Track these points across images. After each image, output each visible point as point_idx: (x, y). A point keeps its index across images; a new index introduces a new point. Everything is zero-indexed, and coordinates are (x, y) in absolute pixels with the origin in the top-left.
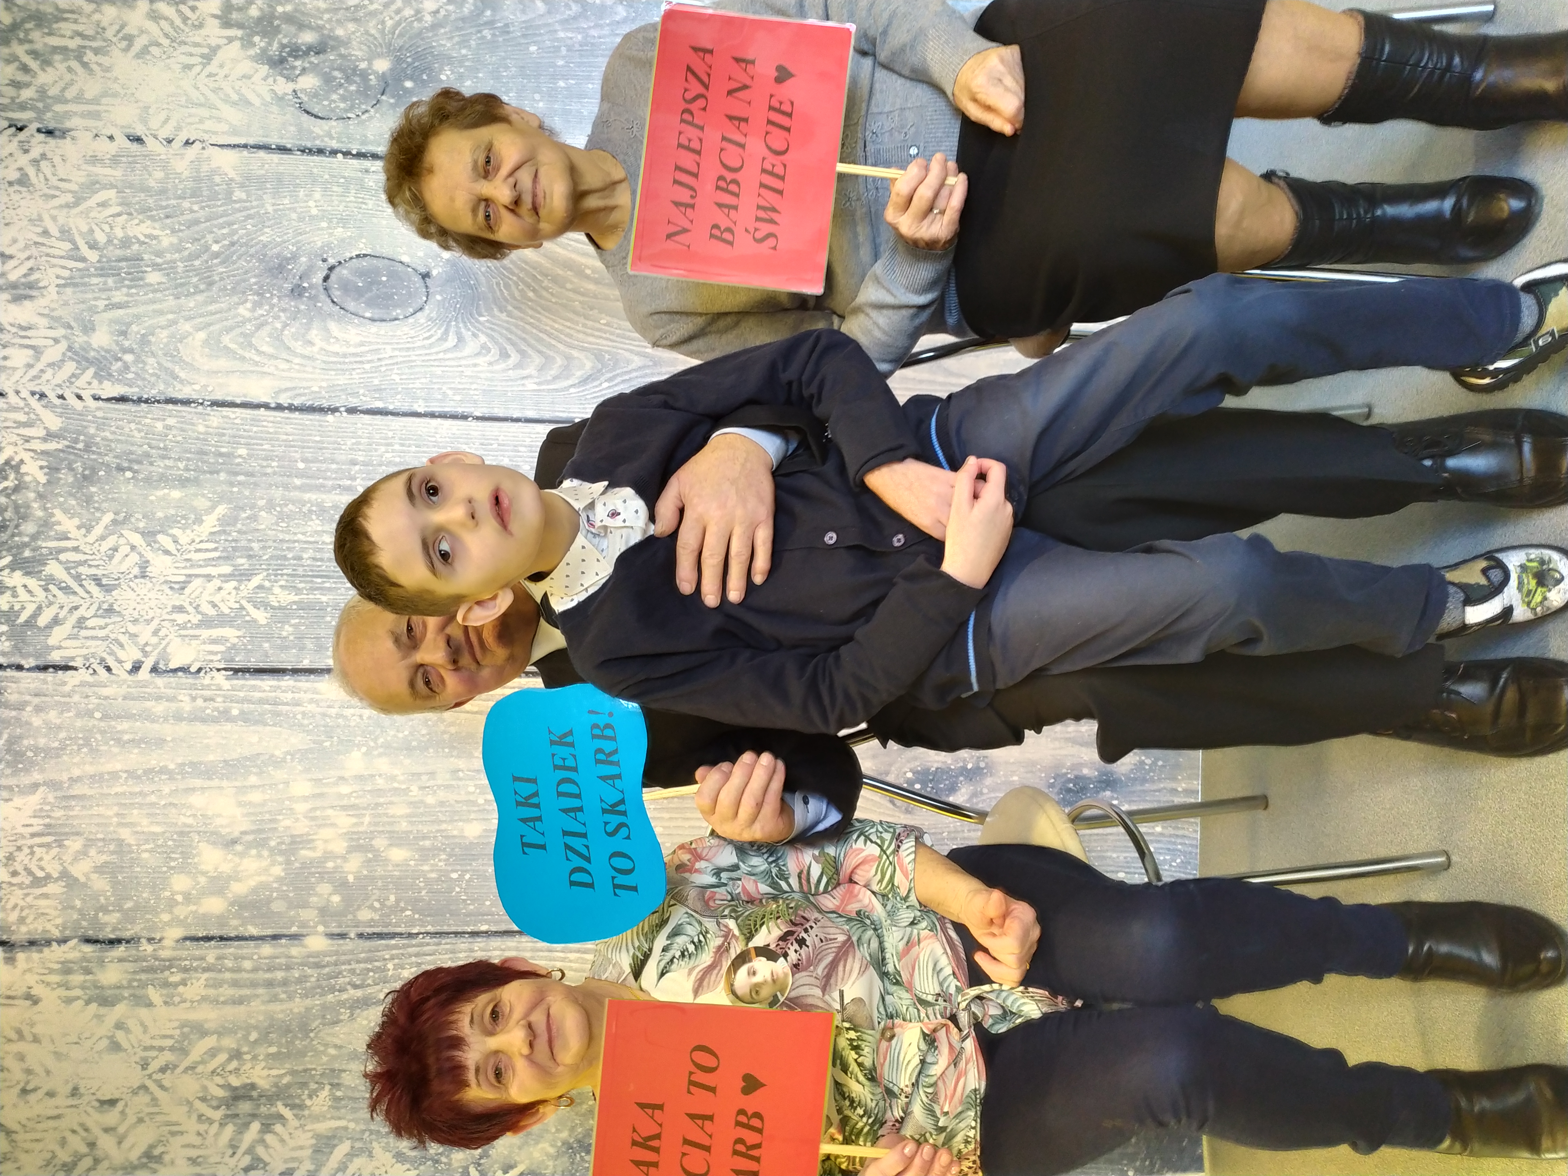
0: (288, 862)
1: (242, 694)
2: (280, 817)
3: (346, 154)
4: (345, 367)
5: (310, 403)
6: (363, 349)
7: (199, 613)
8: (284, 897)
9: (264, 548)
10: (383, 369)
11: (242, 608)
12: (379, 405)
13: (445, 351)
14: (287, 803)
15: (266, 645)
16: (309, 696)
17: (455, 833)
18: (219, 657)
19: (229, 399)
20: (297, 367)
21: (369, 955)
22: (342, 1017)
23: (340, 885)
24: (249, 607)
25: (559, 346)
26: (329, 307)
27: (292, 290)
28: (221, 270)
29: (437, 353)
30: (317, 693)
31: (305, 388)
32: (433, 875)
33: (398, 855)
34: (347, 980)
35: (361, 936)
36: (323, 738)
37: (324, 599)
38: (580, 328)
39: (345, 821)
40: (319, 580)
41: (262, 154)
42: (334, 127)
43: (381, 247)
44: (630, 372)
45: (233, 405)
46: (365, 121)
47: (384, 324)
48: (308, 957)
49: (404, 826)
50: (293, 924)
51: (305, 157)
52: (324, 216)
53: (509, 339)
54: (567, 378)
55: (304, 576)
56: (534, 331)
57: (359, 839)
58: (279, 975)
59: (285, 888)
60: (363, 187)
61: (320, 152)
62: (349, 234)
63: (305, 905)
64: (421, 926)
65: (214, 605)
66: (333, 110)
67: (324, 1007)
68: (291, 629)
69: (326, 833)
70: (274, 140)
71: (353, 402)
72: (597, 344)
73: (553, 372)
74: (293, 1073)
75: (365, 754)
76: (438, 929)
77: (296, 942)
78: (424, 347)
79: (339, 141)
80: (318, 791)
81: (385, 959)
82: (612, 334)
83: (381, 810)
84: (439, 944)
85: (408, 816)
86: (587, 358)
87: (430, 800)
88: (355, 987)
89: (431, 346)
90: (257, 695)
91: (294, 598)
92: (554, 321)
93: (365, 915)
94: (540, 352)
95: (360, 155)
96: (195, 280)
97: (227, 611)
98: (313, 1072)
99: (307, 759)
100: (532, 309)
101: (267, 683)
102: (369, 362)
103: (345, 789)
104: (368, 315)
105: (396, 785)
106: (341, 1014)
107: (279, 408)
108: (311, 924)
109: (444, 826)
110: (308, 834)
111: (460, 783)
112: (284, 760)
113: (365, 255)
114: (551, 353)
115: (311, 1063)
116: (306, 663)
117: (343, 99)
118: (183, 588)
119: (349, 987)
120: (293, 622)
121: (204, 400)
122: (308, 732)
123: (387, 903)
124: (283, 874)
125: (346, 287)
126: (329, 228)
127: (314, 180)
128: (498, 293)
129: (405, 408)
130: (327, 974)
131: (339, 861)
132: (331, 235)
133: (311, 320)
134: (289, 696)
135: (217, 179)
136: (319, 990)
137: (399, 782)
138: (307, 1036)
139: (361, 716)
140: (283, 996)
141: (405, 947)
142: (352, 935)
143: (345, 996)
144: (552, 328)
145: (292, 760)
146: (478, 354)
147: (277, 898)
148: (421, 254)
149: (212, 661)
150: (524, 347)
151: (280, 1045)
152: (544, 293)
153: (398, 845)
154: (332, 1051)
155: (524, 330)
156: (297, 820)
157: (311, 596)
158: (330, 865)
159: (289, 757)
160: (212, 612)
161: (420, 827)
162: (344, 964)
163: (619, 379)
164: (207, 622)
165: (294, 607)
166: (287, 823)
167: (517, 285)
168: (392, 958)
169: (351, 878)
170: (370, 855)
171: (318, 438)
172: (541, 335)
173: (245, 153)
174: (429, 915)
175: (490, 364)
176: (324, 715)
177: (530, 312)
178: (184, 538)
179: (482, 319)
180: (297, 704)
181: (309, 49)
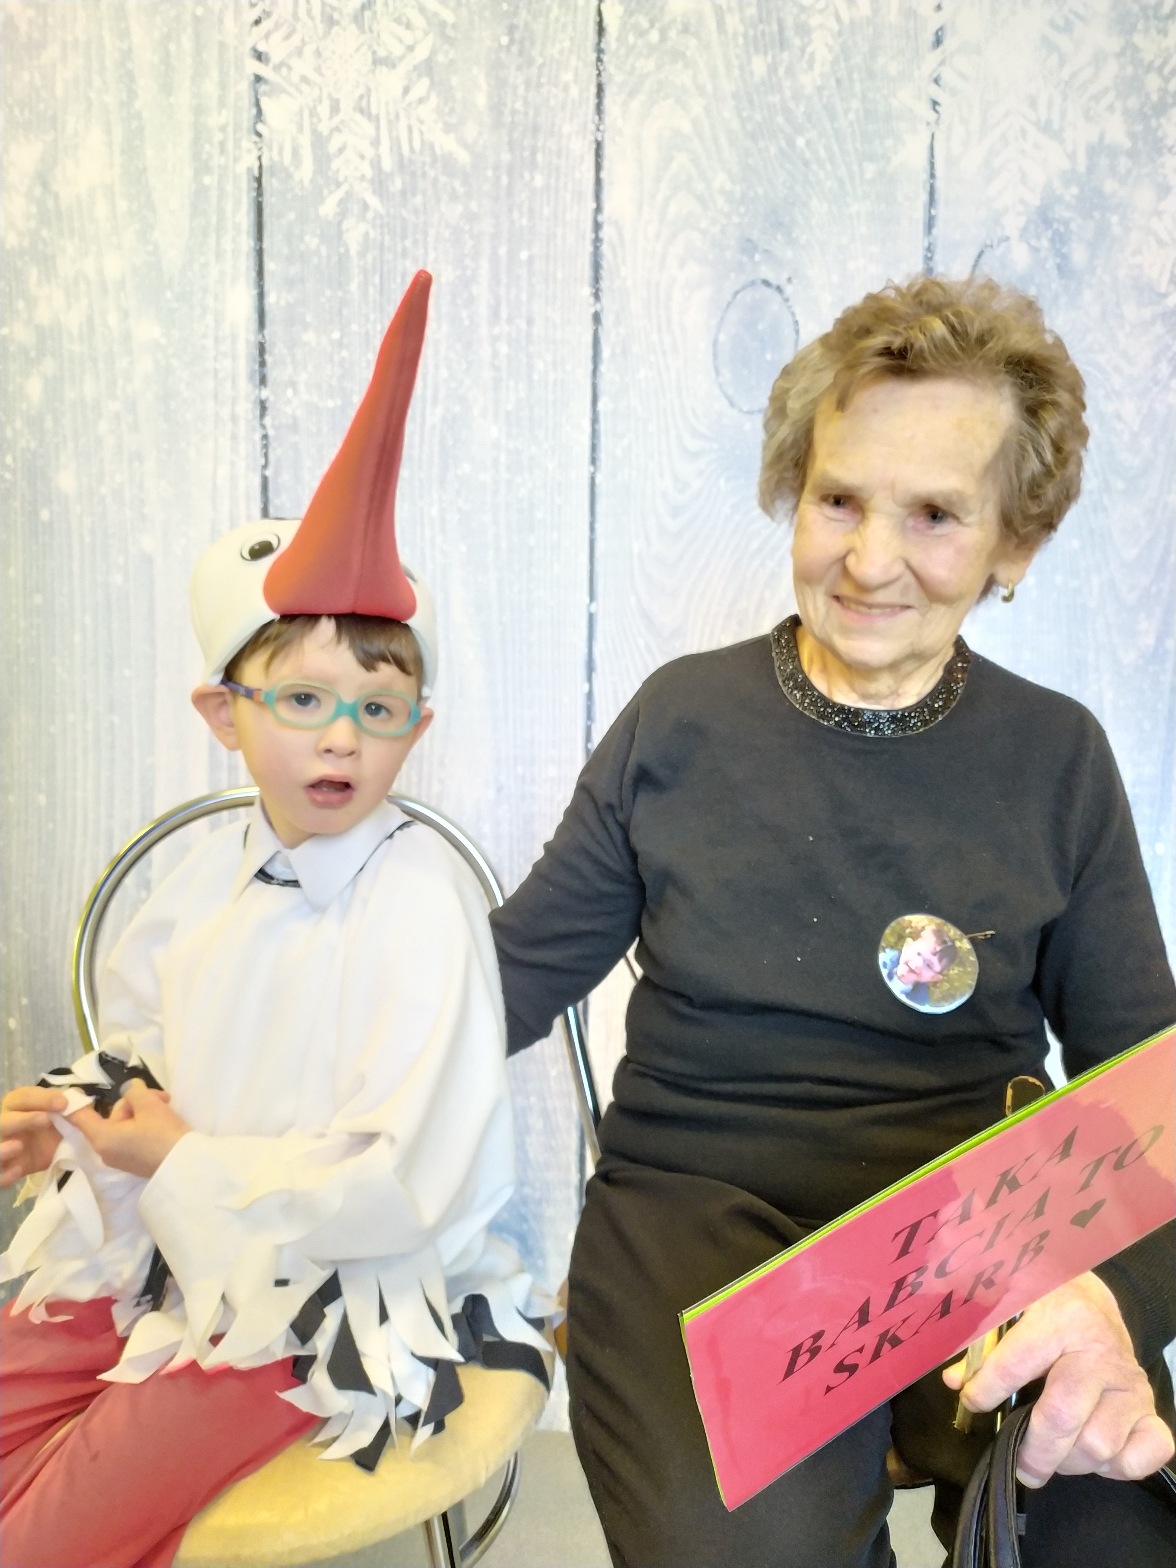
0: (22, 253)
1: (229, 188)
2: (76, 241)
4: (653, 310)
5: (605, 266)
6: (677, 332)
7: (332, 132)
9: (416, 211)
10: (652, 358)
11: (338, 185)
12: (606, 352)
13: (678, 435)
14: (95, 248)
15: (292, 216)
16: (229, 271)
17: (63, 459)
18: (276, 158)
19: (606, 163)
20: (650, 248)
24: (340, 193)
25: (691, 581)
26: (730, 288)
27: (749, 240)
28: (773, 150)
29: (676, 425)
30: (232, 281)
31: (623, 259)
32: (9, 433)
33: (35, 388)
36: (177, 289)
37: (354, 287)
38: (714, 608)
39: (74, 321)
40: (377, 280)
41: (924, 197)
45: (598, 167)
47: (711, 357)
49: (70, 395)
51: (922, 253)
52: (846, 278)
53: (697, 516)
54: (649, 593)
55: (382, 261)
56: (708, 550)
57: (53, 340)
62: (825, 311)
65: (341, 150)
68: (313, 246)
69: (59, 297)
70: (941, 211)
71: (607, 320)
72: (694, 632)
73: (655, 574)
75: (158, 343)
78: (683, 408)
80: (110, 285)
83: (88, 365)
85: (82, 400)
86: (674, 617)
87: (103, 427)
89: (684, 417)
90: (229, 207)
91: (354, 248)
92: (722, 575)
94: (681, 558)
96: (758, 117)
97: (334, 165)
99: (149, 271)
100: (737, 545)
101: (245, 219)
102: (661, 339)
103: (113, 319)
104: (722, 338)
105: (120, 382)
107: (597, 226)
109: (71, 445)
110: (57, 276)
111: (125, 465)
112: (148, 242)
113: (797, 332)
114: (680, 571)
116: (270, 266)
118: (361, 111)
120: (323, 248)
121: (603, 132)
122: (183, 271)
125: (756, 309)
126: (832, 285)
127: (893, 264)
129: (603, 386)
131: (25, 316)
132: (823, 288)
133: (712, 265)
134: (228, 246)
135: (889, 142)
137: (124, 387)
139: (205, 336)
144: (713, 573)
145: (147, 253)
146: (676, 478)
149: (271, 149)
150: (687, 537)
152: (756, 563)
153: (46, 388)
155: (709, 536)
156: (74, 262)
157: (356, 270)
158: (21, 305)
159: (151, 248)
160: (333, 147)
161: (69, 415)
164: (319, 142)
165: (342, 250)
166: (70, 249)
170: (33, 354)
171: (559, 275)
173: (924, 176)
175: (664, 494)
176: (205, 291)
178: (426, 112)
179: (722, 483)
180: (219, 255)
181: (1065, 257)
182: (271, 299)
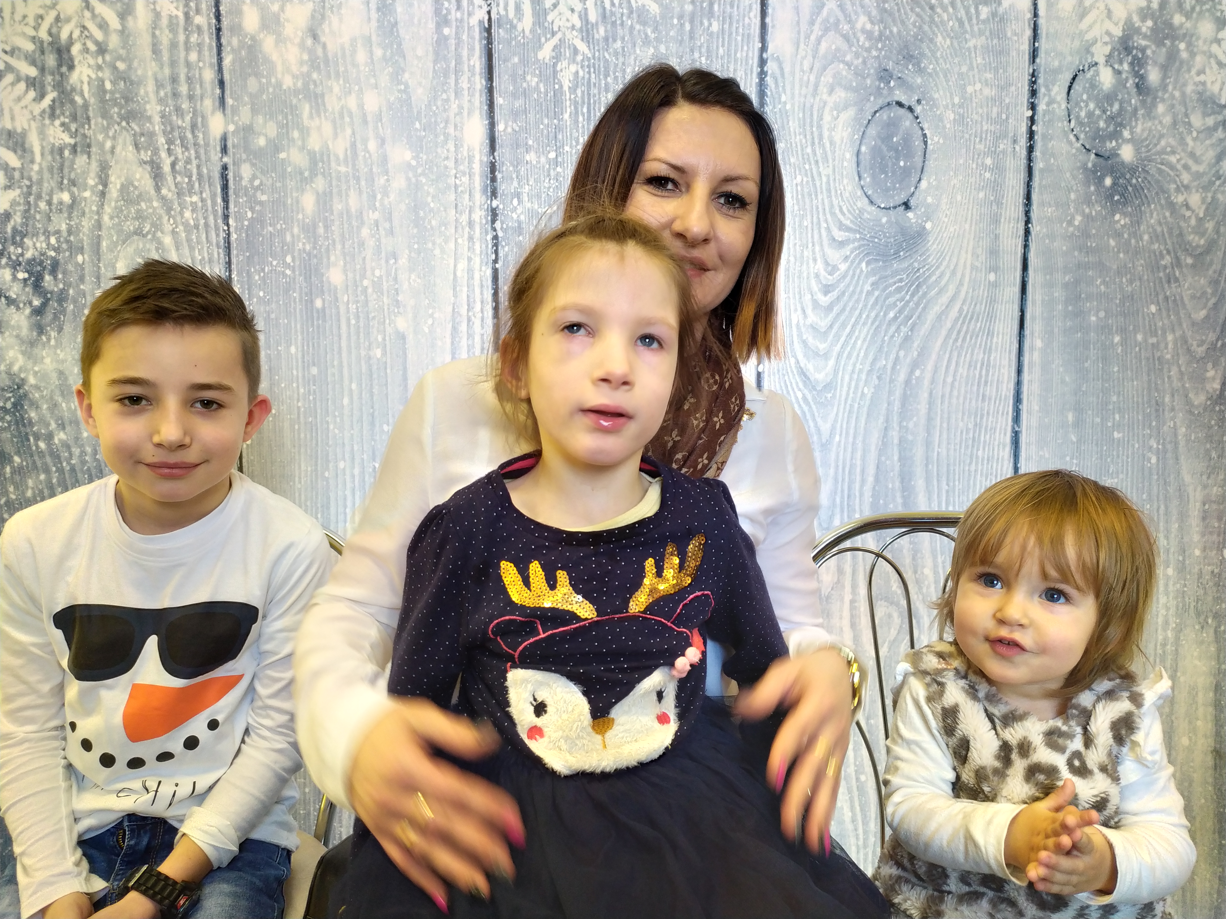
0: (296, 92)
1: (465, 37)
2: (341, 82)
3: (1032, 120)
4: (808, 128)
5: (769, 93)
6: (828, 145)
8: (262, 90)
10: (807, 167)
11: (554, 34)
13: (828, 229)
14: (357, 88)
15: (516, 60)
16: (466, 105)
17: (333, 258)
18: (502, 13)
19: (770, 11)
20: (805, 78)
21: (206, 177)
22: (142, 152)
23: (275, 145)
24: (555, 41)
25: (839, 346)
26: (870, 108)
27: (886, 70)
29: (826, 221)
30: (469, 114)
31: (784, 86)
32: (288, 238)
33: (308, 201)
34: (180, 156)
35: (225, 168)
36: (424, 121)
37: (566, 116)
38: (858, 366)
39: (340, 147)
40: (585, 110)
41: (1028, 33)
42: (1060, 106)
43: (936, 160)
44: (814, 420)
45: (764, 15)
46: (1067, 138)
47: (854, 165)
48: (203, 117)
49: (338, 206)
50: (235, 99)
51: (1027, 78)
52: (965, 99)
53: (843, 293)
54: (805, 355)
55: (589, 94)
56: (853, 320)
57: (323, 163)
58: (184, 89)
59: (271, 90)
60: (998, 138)
61: (1033, 93)
62: (948, 126)
63: (255, 111)
64: (236, 228)
65: (555, 5)
66: (1077, 104)
67: (151, 135)
68: (534, 84)
69: (327, 128)
70: (1044, 45)
72: (842, 386)
73: (811, 341)
74: (86, 106)
75: (409, 165)
76: (234, 245)
77: (217, 104)
78: (832, 206)
79: (1045, 112)
80: (369, 119)
81: (201, 193)
82: (854, 400)
83: (352, 182)
84: (218, 247)
85: (348, 211)
86: (826, 375)
87: (365, 232)
88: (173, 165)
89: (833, 214)
90: (465, 53)
91: (566, 85)
92: (865, 340)
93: (246, 171)
94: (831, 327)
95: (1031, 135)
97: (550, 18)
98: (87, 127)
99: (402, 106)
100: (877, 316)
101: (478, 63)
102: (814, 151)
103: (372, 145)
104: (863, 149)
105: (379, 197)
106: (146, 152)
107: (762, 61)
108: (236, 118)
109: (339, 246)
110: (325, 112)
111: (383, 262)
112: (399, 83)
113: (926, 143)
114: (831, 337)
115: (96, 124)
116: (499, 101)
117: (1090, 114)
119: (173, 158)
120: (541, 85)
122: (429, 106)
123: (259, 194)
124: (285, 87)
125: (892, 125)
126: (953, 105)
127: (1004, 87)
128: (891, 281)
130: (185, 137)
131: (300, 143)
132: (946, 108)
133: (855, 90)
134: (465, 85)
136: (169, 129)
137: (382, 199)
138: (122, 118)
139: (447, 158)
140: (162, 93)
141: (215, 212)
142: (225, 159)
143: (163, 155)
144: (857, 338)
145: (399, 91)
146: (827, 264)
147: (260, 82)
148: (929, 200)
149: (498, 5)
150: (836, 309)
151: (112, 92)
152: (893, 328)
153: (318, 202)
154: (108, 144)
155: (853, 308)
156: (339, 99)
157: (568, 103)
158: (296, 134)
159: (403, 87)
161: (337, 223)
162: (197, 152)
163: (806, 408)
165: (557, 87)
166: (336, 89)
167: (902, 300)
168: (203, 200)
169: (283, 155)
170: (306, 174)
172: (849, 328)
173: (1029, 15)
174: (247, 235)
175: (817, 276)
176: (447, 122)
177: (873, 314)
179: (864, 265)
180: (457, 94)
181: (1142, 78)
182: (500, 127)
